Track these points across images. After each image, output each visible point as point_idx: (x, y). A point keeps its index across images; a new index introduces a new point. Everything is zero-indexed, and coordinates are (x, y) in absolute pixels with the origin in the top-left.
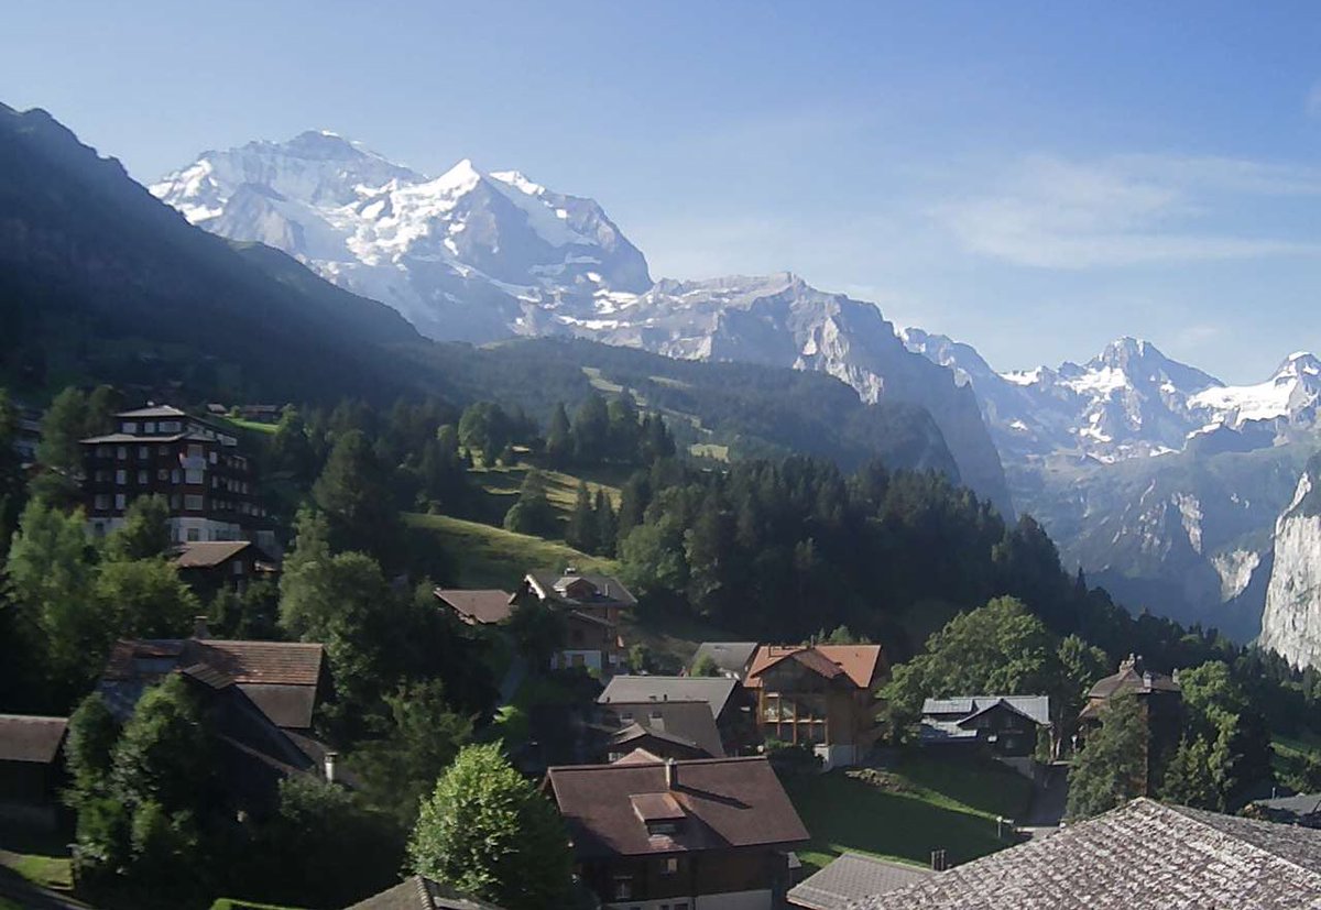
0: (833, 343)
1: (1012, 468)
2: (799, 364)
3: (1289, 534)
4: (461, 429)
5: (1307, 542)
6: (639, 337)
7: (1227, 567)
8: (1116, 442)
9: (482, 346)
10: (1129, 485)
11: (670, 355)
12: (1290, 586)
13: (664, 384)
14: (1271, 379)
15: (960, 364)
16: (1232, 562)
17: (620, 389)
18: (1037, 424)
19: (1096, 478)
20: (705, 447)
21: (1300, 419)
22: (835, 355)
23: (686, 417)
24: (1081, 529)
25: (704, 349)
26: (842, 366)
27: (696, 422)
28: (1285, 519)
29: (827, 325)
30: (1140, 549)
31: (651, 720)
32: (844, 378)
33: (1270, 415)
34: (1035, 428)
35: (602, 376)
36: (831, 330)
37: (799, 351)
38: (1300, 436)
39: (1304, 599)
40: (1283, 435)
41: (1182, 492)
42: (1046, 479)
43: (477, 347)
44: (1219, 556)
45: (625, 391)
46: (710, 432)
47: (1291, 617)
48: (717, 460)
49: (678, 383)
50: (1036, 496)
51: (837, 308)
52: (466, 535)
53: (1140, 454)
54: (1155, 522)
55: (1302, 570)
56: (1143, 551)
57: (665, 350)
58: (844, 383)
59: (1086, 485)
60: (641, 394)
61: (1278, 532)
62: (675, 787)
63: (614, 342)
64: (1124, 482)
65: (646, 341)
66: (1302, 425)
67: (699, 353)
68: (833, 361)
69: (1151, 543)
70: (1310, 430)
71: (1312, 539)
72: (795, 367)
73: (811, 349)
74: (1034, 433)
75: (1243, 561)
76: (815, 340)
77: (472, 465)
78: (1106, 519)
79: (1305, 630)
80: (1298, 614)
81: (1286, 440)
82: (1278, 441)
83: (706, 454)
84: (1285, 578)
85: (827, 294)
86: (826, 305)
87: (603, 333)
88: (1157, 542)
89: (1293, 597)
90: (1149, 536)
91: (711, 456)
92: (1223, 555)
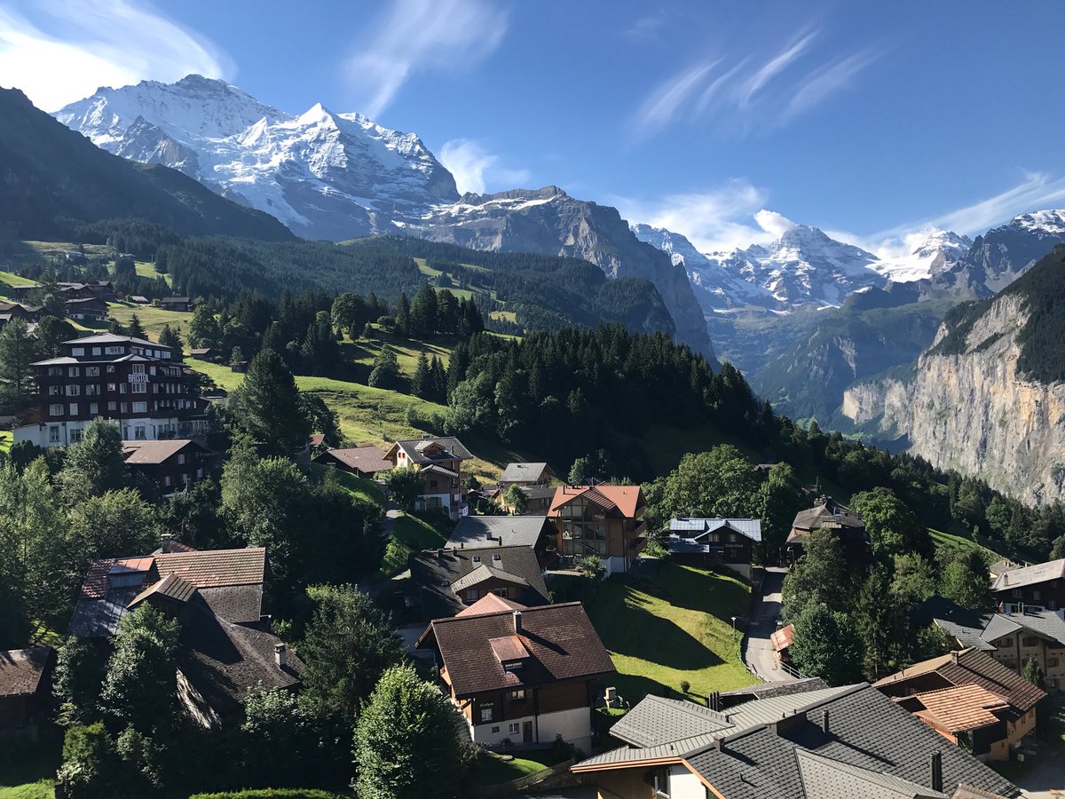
0: (586, 237)
1: (711, 321)
2: (562, 253)
3: (929, 369)
4: (333, 314)
5: (945, 375)
6: (451, 235)
7: (877, 390)
8: (791, 301)
9: (342, 243)
10: (800, 331)
11: (474, 248)
12: (931, 406)
13: (471, 270)
14: (916, 252)
15: (675, 249)
16: (882, 386)
17: (440, 273)
18: (731, 289)
19: (775, 327)
20: (501, 313)
21: (939, 282)
22: (588, 246)
23: (487, 292)
24: (764, 363)
25: (497, 243)
26: (592, 253)
27: (493, 296)
28: (926, 356)
29: (582, 225)
30: (809, 376)
31: (494, 561)
32: (594, 261)
33: (914, 279)
34: (729, 292)
35: (427, 264)
36: (584, 226)
37: (561, 244)
38: (939, 294)
39: (942, 416)
40: (925, 294)
41: (841, 337)
42: (736, 328)
43: (337, 244)
44: (871, 382)
45: (444, 274)
46: (504, 303)
47: (932, 429)
48: (509, 323)
49: (481, 269)
50: (729, 340)
51: (589, 212)
52: (342, 392)
53: (808, 309)
54: (820, 358)
55: (940, 394)
56: (811, 378)
57: (471, 245)
58: (594, 265)
59: (767, 331)
60: (455, 277)
61: (920, 366)
62: (521, 632)
63: (434, 239)
64: (796, 329)
65: (456, 237)
66: (942, 286)
67: (494, 246)
68: (586, 250)
69: (817, 372)
70: (949, 290)
71: (950, 372)
72: (560, 255)
73: (571, 241)
74: (728, 296)
75: (890, 386)
76: (573, 235)
77: (342, 339)
78: (782, 355)
79: (944, 439)
80: (938, 427)
81: (927, 297)
82: (922, 298)
83: (501, 318)
84: (926, 400)
85: (581, 202)
86: (581, 209)
87: (426, 233)
88: (821, 372)
89: (933, 414)
90: (815, 367)
91: (505, 320)
92: (874, 382)
